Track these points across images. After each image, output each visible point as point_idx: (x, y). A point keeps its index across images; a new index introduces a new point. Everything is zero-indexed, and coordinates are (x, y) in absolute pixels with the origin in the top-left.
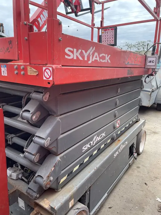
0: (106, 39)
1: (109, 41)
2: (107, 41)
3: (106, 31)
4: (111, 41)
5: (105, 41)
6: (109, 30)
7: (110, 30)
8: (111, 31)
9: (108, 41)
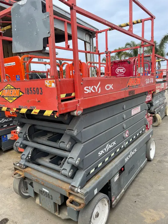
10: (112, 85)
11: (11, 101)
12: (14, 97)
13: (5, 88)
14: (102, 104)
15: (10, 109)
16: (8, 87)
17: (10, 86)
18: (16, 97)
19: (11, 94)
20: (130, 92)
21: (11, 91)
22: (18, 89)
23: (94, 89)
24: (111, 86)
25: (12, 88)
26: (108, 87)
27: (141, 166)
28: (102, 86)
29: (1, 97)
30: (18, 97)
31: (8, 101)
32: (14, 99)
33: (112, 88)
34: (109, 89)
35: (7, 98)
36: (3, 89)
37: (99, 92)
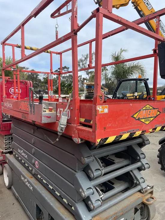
11: (147, 123)
12: (151, 117)
13: (143, 109)
15: (145, 131)
16: (146, 108)
17: (149, 106)
18: (154, 117)
19: (149, 114)
21: (150, 112)
22: (156, 109)
25: (151, 108)
29: (136, 120)
30: (155, 117)
31: (145, 122)
32: (152, 119)
35: (143, 120)
36: (140, 110)
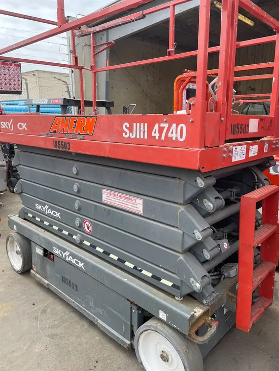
0: (8, 80)
1: (12, 85)
2: (8, 85)
3: (7, 66)
4: (17, 86)
5: (6, 84)
6: (11, 65)
7: (13, 65)
8: (16, 67)
9: (10, 84)
10: (25, 124)
14: (23, 145)
20: (56, 143)
23: (7, 125)
24: (24, 126)
26: (21, 126)
27: (99, 321)
28: (15, 124)
33: (26, 129)
34: (22, 129)
37: (12, 130)
